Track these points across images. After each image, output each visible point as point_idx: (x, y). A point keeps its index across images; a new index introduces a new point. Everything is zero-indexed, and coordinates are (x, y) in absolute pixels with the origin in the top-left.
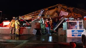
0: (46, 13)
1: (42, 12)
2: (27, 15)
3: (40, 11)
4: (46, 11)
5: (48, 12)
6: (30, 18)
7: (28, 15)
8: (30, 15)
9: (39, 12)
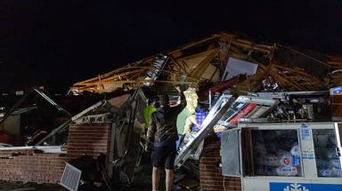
0: (175, 68)
1: (159, 63)
2: (106, 75)
3: (154, 61)
4: (175, 60)
5: (181, 63)
6: (118, 86)
7: (111, 76)
8: (117, 74)
9: (148, 65)
